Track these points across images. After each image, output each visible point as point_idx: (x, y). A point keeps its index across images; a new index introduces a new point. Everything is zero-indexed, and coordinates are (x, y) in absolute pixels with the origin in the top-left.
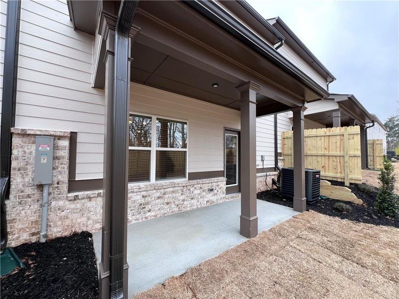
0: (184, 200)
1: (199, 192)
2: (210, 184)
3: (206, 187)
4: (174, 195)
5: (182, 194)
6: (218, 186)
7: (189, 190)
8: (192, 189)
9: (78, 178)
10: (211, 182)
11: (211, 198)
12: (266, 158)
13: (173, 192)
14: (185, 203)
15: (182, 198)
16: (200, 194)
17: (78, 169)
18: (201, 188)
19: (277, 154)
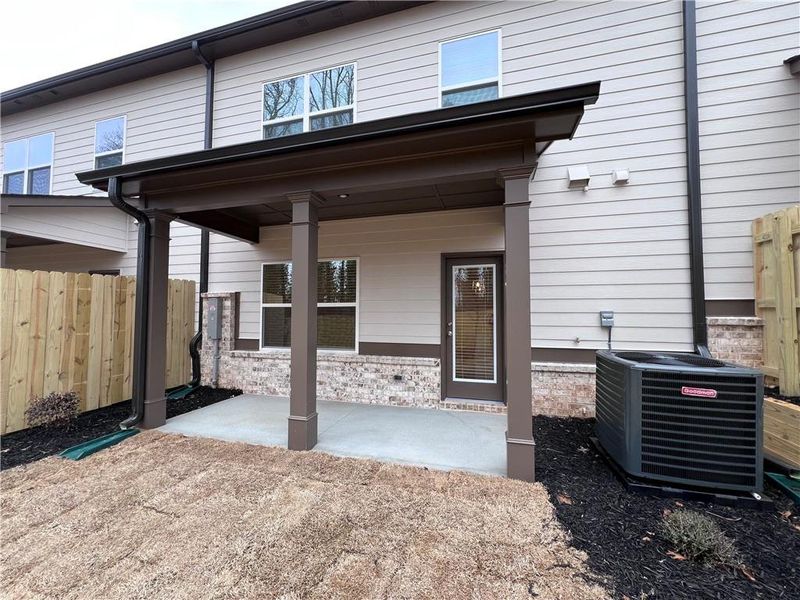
0: (346, 385)
1: (373, 376)
2: (399, 367)
3: (390, 371)
4: (330, 373)
5: (343, 374)
6: (418, 373)
7: (355, 369)
8: (360, 369)
9: (242, 337)
10: (400, 362)
11: (400, 394)
12: (617, 320)
13: (328, 368)
14: (348, 389)
15: (342, 379)
16: (375, 381)
17: (242, 328)
18: (377, 371)
19: (700, 308)
